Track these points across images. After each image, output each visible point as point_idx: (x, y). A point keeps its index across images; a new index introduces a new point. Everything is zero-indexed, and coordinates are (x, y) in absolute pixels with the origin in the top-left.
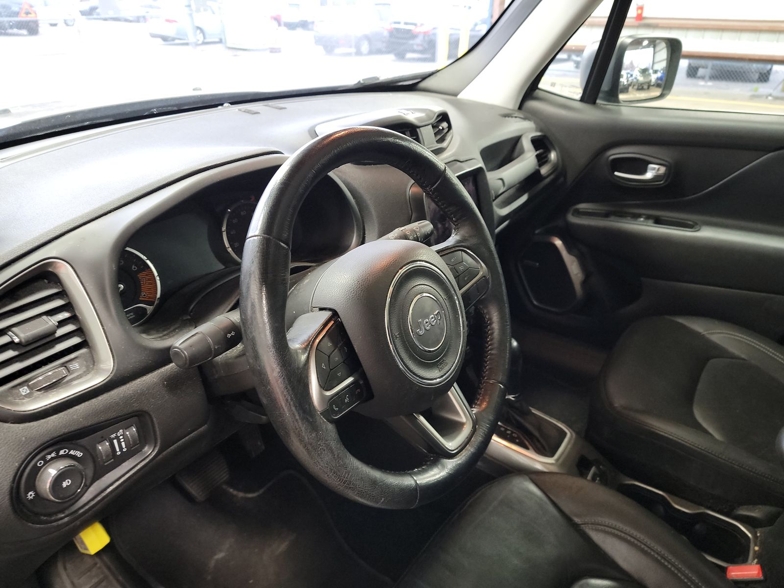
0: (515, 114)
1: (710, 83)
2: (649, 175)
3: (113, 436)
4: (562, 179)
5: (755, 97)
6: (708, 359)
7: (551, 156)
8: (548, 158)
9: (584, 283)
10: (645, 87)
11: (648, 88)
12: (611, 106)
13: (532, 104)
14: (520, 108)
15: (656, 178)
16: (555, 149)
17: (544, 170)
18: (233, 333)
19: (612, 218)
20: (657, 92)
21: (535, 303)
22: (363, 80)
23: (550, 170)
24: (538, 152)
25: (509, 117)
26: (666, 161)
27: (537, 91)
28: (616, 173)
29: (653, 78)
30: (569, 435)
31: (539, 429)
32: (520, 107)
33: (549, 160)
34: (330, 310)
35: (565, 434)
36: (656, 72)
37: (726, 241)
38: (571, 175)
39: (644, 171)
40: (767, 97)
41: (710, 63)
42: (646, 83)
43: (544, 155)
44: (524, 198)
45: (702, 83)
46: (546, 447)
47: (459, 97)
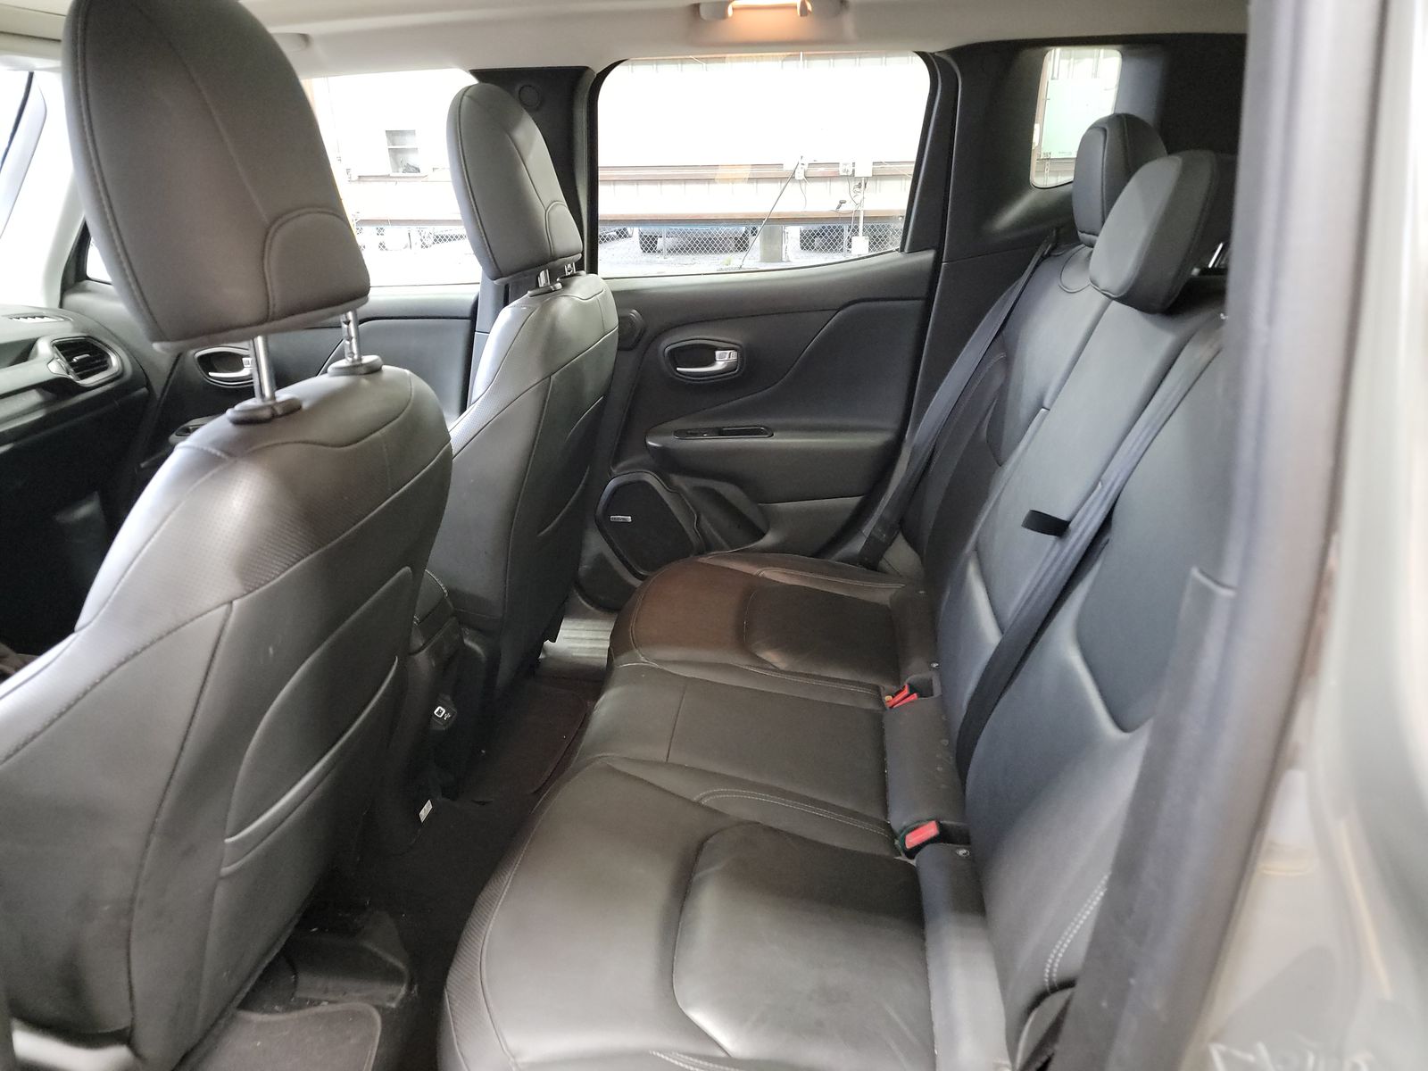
7: (111, 362)
8: (108, 365)
13: (75, 298)
16: (115, 353)
23: (104, 379)
24: (78, 358)
27: (86, 281)
32: (61, 305)
41: (663, 229)
43: (98, 361)
44: (37, 415)
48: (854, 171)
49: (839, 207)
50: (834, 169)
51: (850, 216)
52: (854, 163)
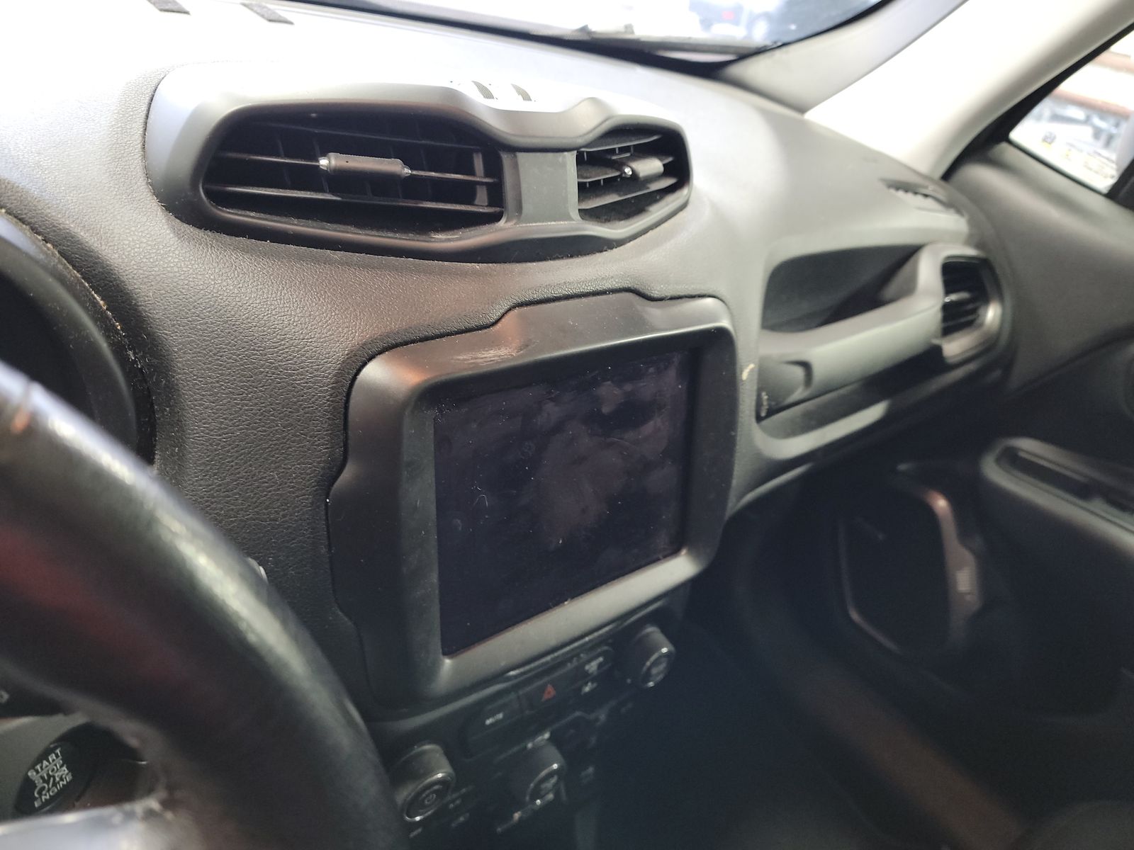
0: (926, 187)
4: (997, 374)
7: (985, 315)
8: (978, 316)
13: (980, 174)
14: (947, 176)
16: (1001, 299)
17: (954, 347)
21: (855, 616)
23: (971, 349)
24: (954, 297)
25: (906, 191)
27: (1004, 145)
32: (948, 174)
33: (978, 321)
38: (1024, 369)
43: (970, 307)
44: (875, 413)
47: (809, 116)
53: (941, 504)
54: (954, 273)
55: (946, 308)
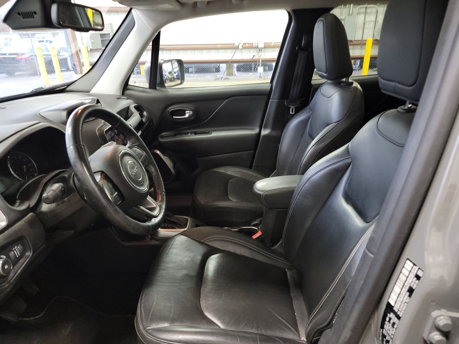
0: (121, 97)
1: (196, 75)
2: (187, 115)
3: (14, 249)
4: (152, 123)
5: (216, 79)
6: (228, 181)
8: (144, 115)
9: (174, 167)
10: (173, 80)
11: (174, 80)
12: (163, 89)
13: (128, 92)
15: (190, 116)
16: (145, 111)
17: (144, 120)
18: (63, 189)
19: (178, 136)
20: (179, 82)
22: (35, 90)
23: (146, 120)
24: (139, 112)
25: (119, 99)
26: (191, 109)
27: (129, 86)
28: (174, 117)
29: (175, 75)
30: (189, 219)
31: (178, 220)
32: (123, 94)
34: (99, 171)
35: (188, 219)
36: (175, 73)
37: (221, 136)
38: (155, 122)
39: (185, 114)
40: (221, 79)
41: (193, 65)
42: (172, 78)
43: (141, 113)
44: (140, 133)
45: (192, 75)
46: (183, 225)
47: (90, 93)
48: (258, 46)
49: (253, 57)
50: (251, 45)
51: (257, 60)
52: (258, 43)
53: (158, 152)
54: (137, 108)
55: (139, 114)
